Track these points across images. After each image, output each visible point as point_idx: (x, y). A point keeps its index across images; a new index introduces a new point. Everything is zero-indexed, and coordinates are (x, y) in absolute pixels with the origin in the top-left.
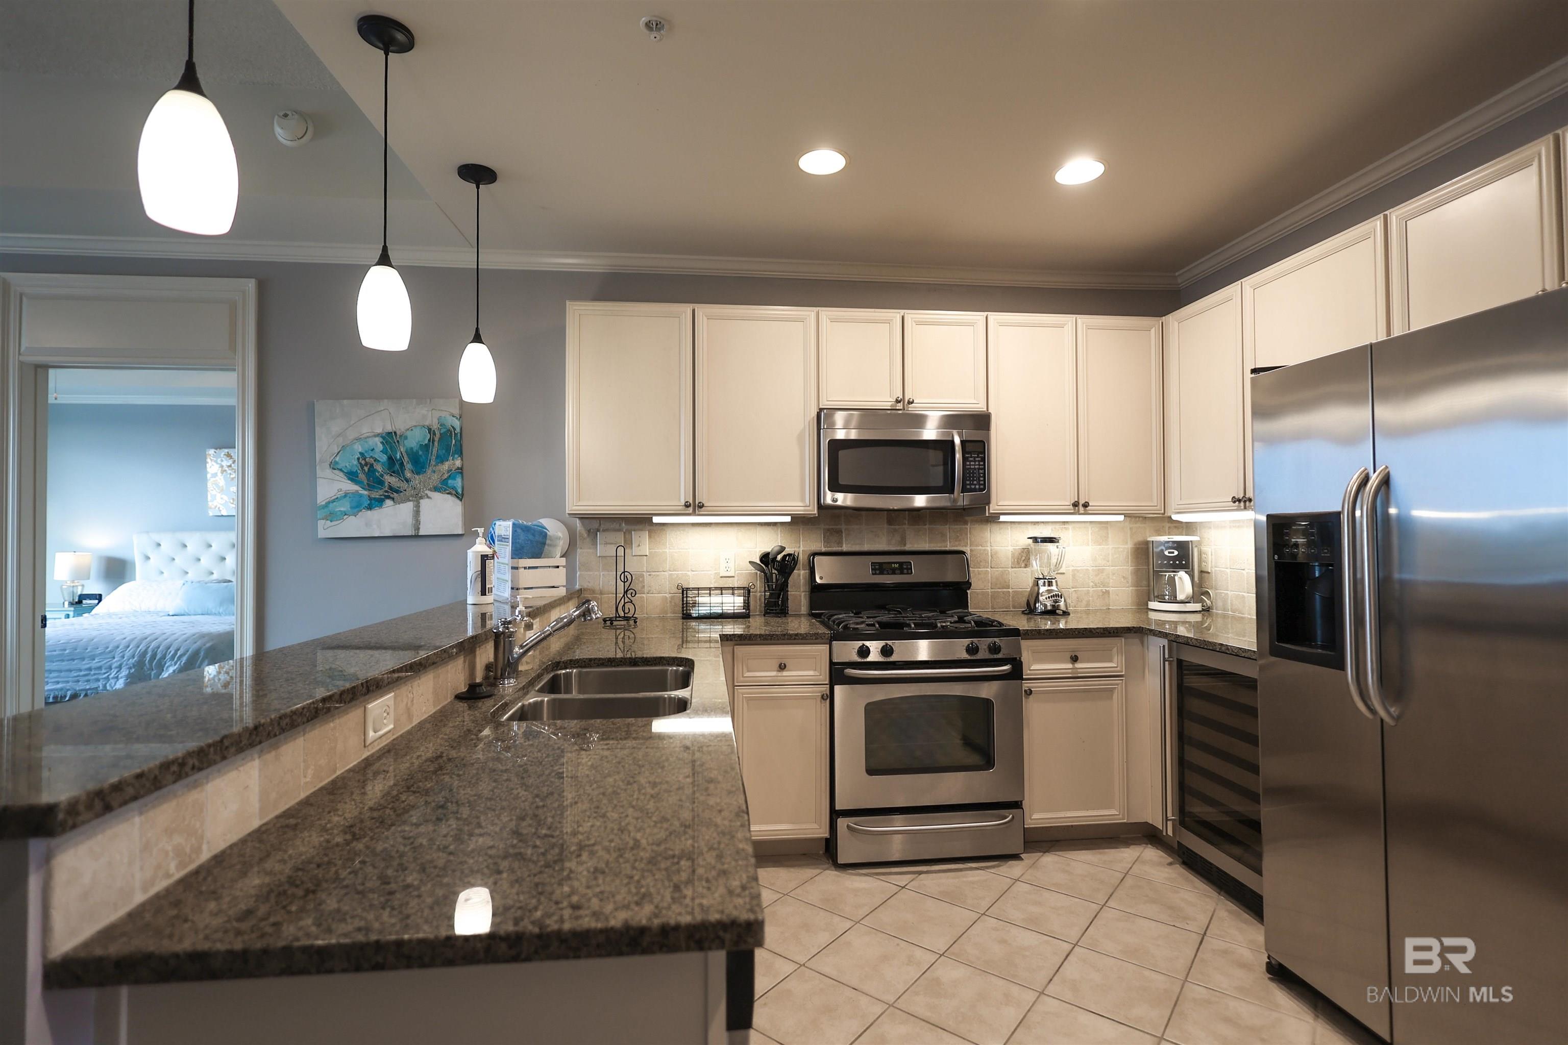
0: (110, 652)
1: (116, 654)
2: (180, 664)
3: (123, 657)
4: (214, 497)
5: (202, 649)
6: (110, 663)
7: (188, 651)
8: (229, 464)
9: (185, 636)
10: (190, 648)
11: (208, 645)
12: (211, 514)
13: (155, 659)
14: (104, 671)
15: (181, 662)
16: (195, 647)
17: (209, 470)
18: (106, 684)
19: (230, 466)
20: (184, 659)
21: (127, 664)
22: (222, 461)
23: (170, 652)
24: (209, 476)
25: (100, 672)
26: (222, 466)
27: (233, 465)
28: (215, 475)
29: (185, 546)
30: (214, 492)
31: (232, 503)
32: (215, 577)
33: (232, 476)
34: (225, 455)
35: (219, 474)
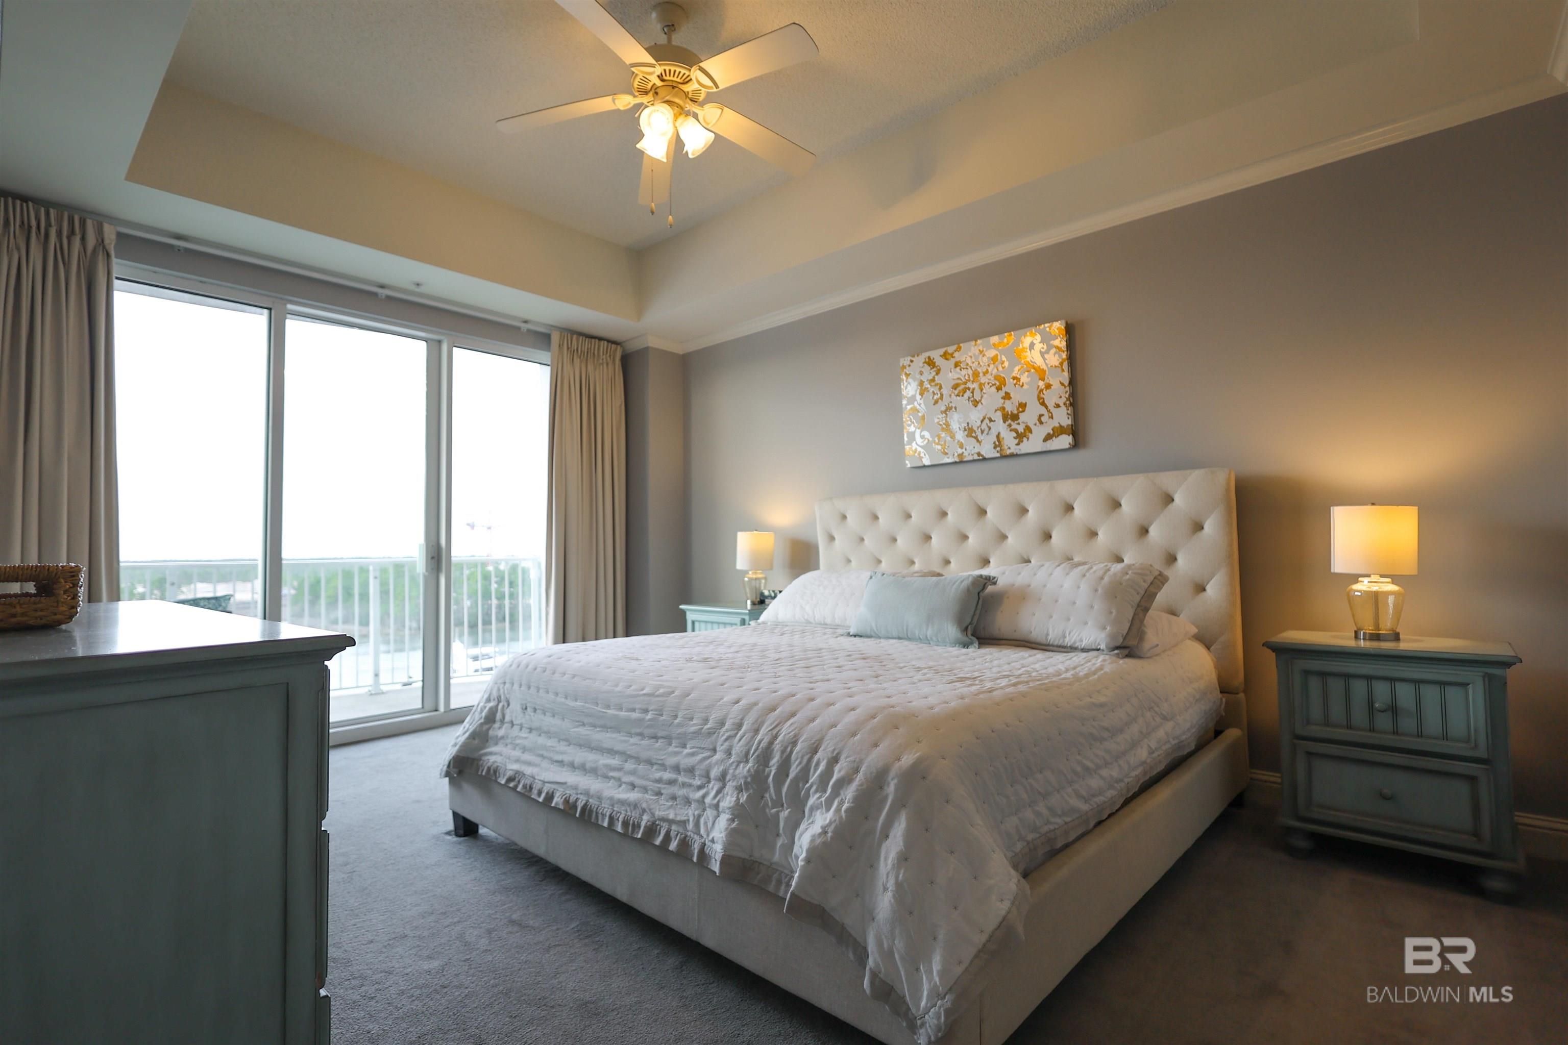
0: (710, 734)
1: (719, 743)
2: (838, 810)
3: (729, 753)
4: (912, 436)
5: (892, 773)
6: (708, 762)
7: (857, 770)
8: (931, 377)
9: (852, 717)
10: (861, 762)
11: (907, 760)
12: (909, 466)
13: (788, 776)
14: (697, 782)
15: (842, 803)
16: (873, 759)
17: (904, 393)
18: (699, 816)
19: (933, 380)
20: (849, 793)
21: (734, 776)
22: (921, 373)
23: (818, 764)
24: (904, 402)
25: (691, 781)
26: (921, 383)
27: (936, 377)
28: (912, 399)
29: (876, 518)
30: (912, 429)
31: (938, 444)
32: (917, 567)
33: (936, 397)
34: (925, 362)
35: (918, 397)
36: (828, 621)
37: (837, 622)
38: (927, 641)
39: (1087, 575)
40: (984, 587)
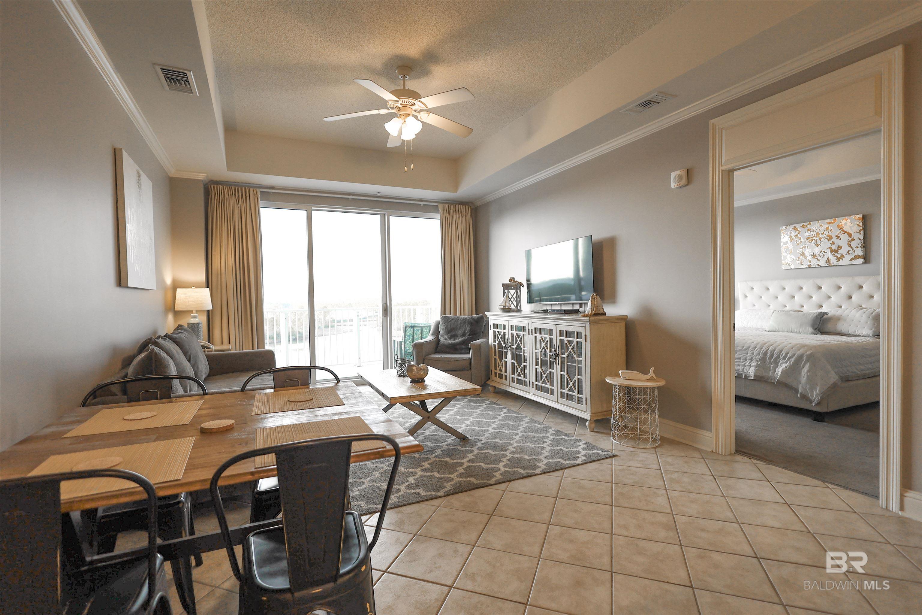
0: (745, 350)
1: (749, 352)
2: (790, 363)
3: (753, 353)
4: (786, 258)
5: (805, 355)
6: (745, 356)
7: (795, 355)
8: (796, 234)
9: (790, 345)
10: (796, 353)
11: (808, 353)
12: (784, 269)
13: (773, 357)
14: (742, 361)
15: (791, 362)
16: (799, 353)
17: (782, 240)
18: (744, 368)
19: (797, 235)
20: (792, 360)
21: (755, 358)
22: (791, 233)
23: (782, 354)
24: (782, 244)
25: (740, 361)
26: (791, 237)
27: (798, 235)
28: (786, 243)
29: (768, 289)
30: (786, 254)
31: (798, 261)
32: (788, 308)
33: (798, 242)
34: (793, 229)
35: (789, 242)
36: (754, 327)
37: (758, 327)
38: (800, 333)
39: (866, 312)
40: (823, 316)
